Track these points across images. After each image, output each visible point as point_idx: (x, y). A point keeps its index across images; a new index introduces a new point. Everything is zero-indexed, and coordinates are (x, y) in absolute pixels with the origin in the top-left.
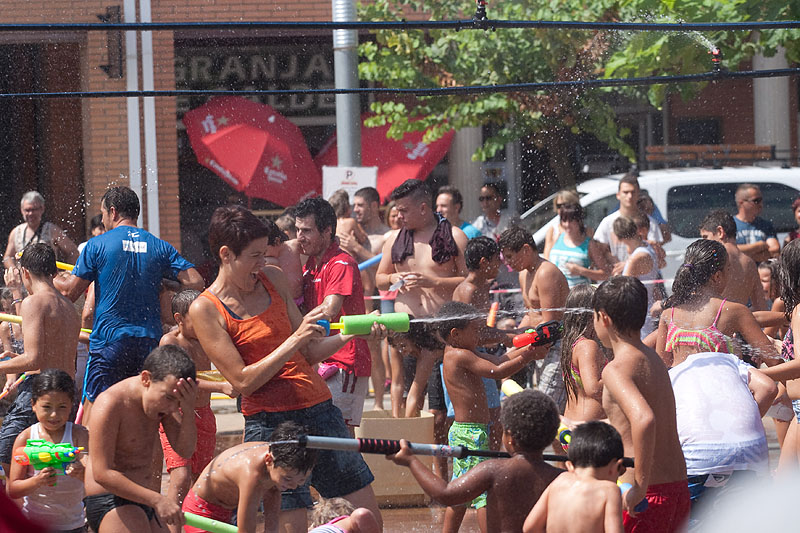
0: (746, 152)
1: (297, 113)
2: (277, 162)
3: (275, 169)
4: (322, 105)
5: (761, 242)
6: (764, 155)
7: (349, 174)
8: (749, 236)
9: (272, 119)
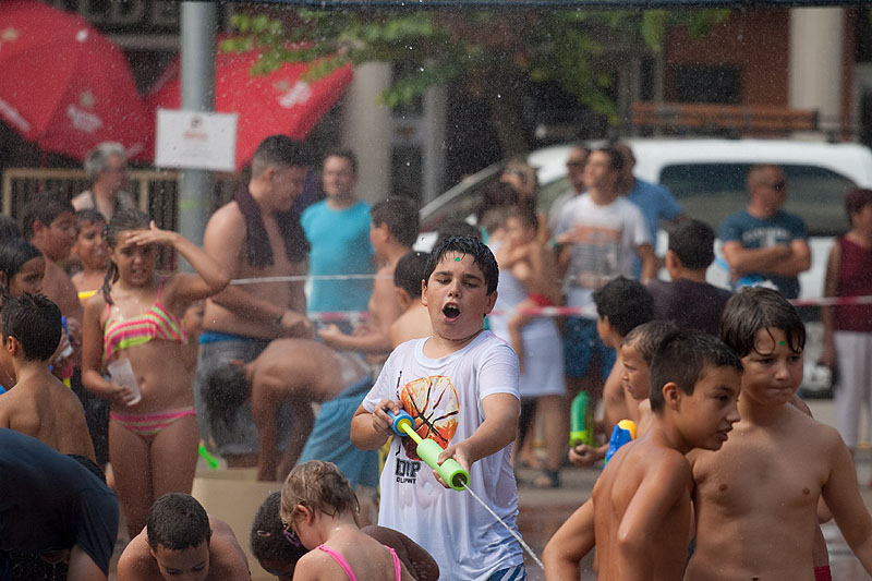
0: (774, 118)
1: (119, 30)
2: (87, 99)
3: (85, 109)
4: (157, 19)
5: (782, 247)
6: (800, 124)
7: (196, 122)
8: (765, 237)
9: (82, 36)
